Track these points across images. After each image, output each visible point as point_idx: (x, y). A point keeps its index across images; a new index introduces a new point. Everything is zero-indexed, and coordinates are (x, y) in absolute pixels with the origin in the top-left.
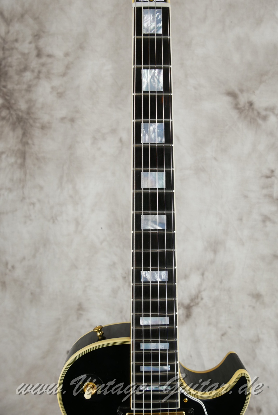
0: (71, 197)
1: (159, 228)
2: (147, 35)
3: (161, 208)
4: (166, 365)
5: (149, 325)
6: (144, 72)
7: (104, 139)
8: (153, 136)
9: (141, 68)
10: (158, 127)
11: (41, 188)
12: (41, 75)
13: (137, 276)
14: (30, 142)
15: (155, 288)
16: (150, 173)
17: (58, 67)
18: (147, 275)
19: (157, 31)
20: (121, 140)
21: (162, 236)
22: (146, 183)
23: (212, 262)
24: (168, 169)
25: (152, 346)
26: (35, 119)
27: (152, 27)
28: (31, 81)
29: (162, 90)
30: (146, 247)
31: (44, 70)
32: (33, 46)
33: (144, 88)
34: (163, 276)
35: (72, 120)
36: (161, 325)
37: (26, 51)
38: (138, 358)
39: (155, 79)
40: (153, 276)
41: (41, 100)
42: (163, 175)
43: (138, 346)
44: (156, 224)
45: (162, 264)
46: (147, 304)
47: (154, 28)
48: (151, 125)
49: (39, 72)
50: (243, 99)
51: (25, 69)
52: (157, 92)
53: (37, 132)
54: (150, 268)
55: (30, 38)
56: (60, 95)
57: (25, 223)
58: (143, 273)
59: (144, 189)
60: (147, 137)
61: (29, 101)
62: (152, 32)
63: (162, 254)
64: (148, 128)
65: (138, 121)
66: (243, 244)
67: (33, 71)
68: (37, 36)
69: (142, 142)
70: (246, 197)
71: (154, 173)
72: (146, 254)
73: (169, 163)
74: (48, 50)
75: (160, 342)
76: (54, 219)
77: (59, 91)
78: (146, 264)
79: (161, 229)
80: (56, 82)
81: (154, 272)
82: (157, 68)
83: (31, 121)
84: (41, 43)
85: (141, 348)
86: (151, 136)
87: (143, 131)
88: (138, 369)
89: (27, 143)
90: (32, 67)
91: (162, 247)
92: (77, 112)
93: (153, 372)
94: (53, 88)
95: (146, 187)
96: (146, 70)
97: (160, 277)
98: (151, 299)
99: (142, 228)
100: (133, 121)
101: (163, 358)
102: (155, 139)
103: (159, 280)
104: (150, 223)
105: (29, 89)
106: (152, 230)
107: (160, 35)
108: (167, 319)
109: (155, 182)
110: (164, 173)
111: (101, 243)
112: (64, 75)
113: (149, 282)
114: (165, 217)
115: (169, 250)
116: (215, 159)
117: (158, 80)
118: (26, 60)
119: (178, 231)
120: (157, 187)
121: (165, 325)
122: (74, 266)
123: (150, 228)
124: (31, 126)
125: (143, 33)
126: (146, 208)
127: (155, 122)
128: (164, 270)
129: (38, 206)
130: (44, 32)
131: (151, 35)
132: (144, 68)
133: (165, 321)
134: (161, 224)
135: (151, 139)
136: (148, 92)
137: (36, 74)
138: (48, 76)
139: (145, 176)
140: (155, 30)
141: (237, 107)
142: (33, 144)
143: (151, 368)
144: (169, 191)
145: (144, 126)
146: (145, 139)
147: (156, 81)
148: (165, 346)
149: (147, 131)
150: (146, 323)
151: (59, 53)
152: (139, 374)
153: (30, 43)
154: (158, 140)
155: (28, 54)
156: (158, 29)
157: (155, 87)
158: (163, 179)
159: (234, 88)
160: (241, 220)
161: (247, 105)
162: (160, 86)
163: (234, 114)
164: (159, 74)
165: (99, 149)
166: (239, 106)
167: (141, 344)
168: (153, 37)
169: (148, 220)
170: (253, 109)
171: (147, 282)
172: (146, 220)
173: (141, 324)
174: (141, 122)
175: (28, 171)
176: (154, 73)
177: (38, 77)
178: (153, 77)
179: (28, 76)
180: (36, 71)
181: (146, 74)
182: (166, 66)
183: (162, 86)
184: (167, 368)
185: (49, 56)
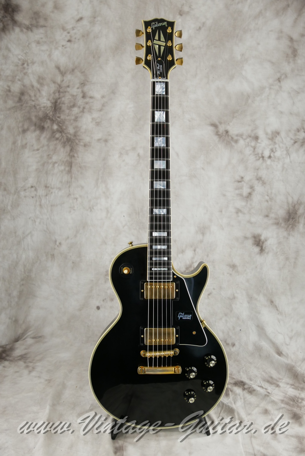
0: (104, 193)
1: (162, 188)
2: (158, 95)
3: (164, 178)
4: (165, 257)
5: (157, 236)
6: (156, 112)
7: (127, 154)
8: (160, 143)
9: (154, 111)
10: (163, 139)
11: (82, 187)
12: (85, 110)
13: (152, 211)
14: (75, 155)
15: (160, 217)
16: (158, 161)
17: (97, 105)
18: (156, 211)
19: (162, 93)
20: (139, 155)
21: (164, 192)
22: (157, 166)
23: (201, 241)
24: (167, 159)
25: (159, 247)
26: (80, 139)
27: (160, 91)
28: (77, 113)
29: (165, 122)
30: (156, 197)
31: (87, 106)
32: (80, 90)
33: (156, 120)
34: (164, 212)
35: (106, 141)
36: (163, 236)
37: (75, 94)
38: (151, 253)
39: (161, 116)
40: (159, 211)
41: (84, 127)
42: (165, 162)
43: (151, 247)
44: (161, 186)
45: (164, 205)
46: (156, 225)
47: (161, 92)
48: (159, 138)
49: (84, 108)
50: (221, 129)
51: (74, 106)
52: (162, 122)
53: (81, 149)
54: (158, 207)
55: (78, 85)
56: (98, 124)
57: (70, 212)
58: (154, 210)
59: (155, 169)
60: (157, 144)
61: (76, 127)
62: (160, 94)
63: (164, 201)
64: (157, 139)
65: (153, 136)
66: (223, 229)
67: (79, 107)
68: (83, 84)
69: (155, 146)
70: (224, 195)
71: (160, 161)
72: (156, 201)
73: (168, 156)
74: (91, 93)
75: (163, 245)
76: (91, 209)
77: (97, 121)
78: (156, 205)
79: (164, 188)
80: (95, 115)
81: (160, 209)
82: (162, 111)
83: (77, 141)
84: (86, 89)
85: (153, 248)
86: (159, 143)
87: (155, 141)
88: (151, 259)
89: (74, 156)
90: (78, 104)
91: (164, 197)
92: (110, 135)
93: (159, 260)
94: (93, 119)
95: (156, 168)
96: (157, 112)
97: (163, 212)
98: (158, 223)
99: (154, 188)
100: (150, 136)
101: (164, 253)
102: (161, 145)
103: (162, 214)
104: (158, 185)
105: (76, 119)
106: (159, 189)
107: (164, 95)
108: (166, 233)
109: (161, 165)
110: (165, 161)
111: (124, 227)
112: (101, 110)
113: (157, 215)
114: (165, 182)
115: (167, 199)
116: (203, 169)
117: (163, 117)
118: (75, 100)
119: (172, 190)
120: (162, 168)
121: (165, 236)
122: (104, 243)
123: (158, 187)
124: (77, 144)
125: (156, 94)
126: (156, 178)
127: (161, 137)
128: (165, 208)
129: (79, 200)
130: (88, 81)
131: (159, 95)
132: (156, 111)
133: (165, 234)
134: (163, 186)
135: (159, 145)
136: (158, 122)
137: (81, 109)
138: (90, 111)
139: (156, 162)
140: (162, 92)
141: (217, 134)
142: (78, 157)
143: (158, 259)
144: (167, 170)
145: (156, 138)
146: (156, 144)
147: (162, 117)
148: (165, 247)
149: (157, 141)
150: (155, 235)
151: (98, 96)
152: (151, 261)
153: (78, 88)
154: (162, 145)
155: (77, 95)
156: (163, 92)
157: (161, 120)
158: (165, 164)
159: (216, 121)
160: (221, 211)
161: (224, 132)
162: (164, 119)
163: (216, 138)
164: (163, 113)
165: (124, 161)
166: (219, 133)
167: (153, 246)
168: (160, 96)
169: (157, 184)
170: (228, 135)
171: (156, 214)
172: (156, 184)
173: (153, 236)
174: (154, 137)
175: (73, 176)
176: (161, 113)
177: (83, 111)
178: (160, 115)
179: (76, 110)
180: (82, 107)
181: (157, 114)
182: (167, 110)
183: (165, 119)
184: (166, 259)
185: (91, 97)
